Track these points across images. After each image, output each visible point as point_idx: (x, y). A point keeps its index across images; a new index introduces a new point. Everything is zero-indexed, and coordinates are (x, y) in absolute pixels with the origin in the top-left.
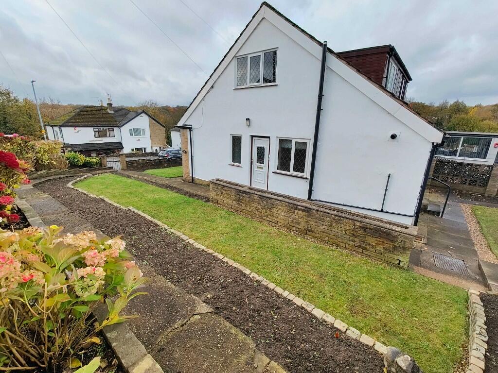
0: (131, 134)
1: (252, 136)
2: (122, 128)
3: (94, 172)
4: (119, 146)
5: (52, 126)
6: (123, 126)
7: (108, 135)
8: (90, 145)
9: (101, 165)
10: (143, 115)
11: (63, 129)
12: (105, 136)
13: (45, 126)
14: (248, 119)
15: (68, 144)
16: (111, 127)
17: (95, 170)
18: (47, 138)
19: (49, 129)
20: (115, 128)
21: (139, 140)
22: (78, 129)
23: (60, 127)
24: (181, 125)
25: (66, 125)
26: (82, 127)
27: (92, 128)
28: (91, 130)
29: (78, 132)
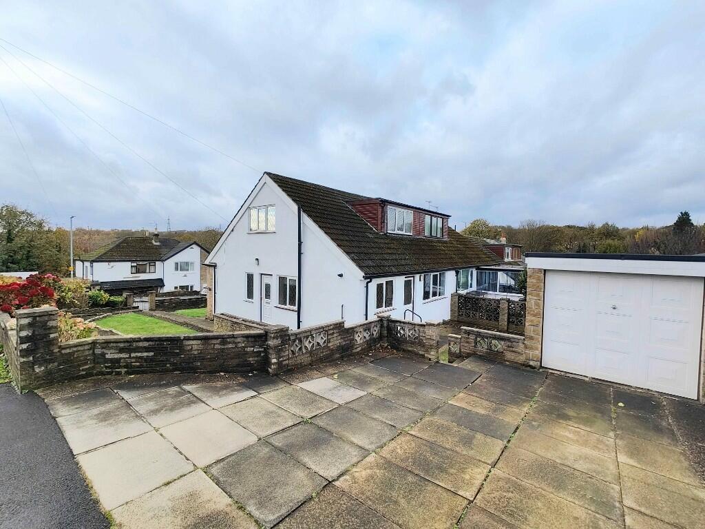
0: (177, 269)
1: (262, 274)
2: (166, 263)
3: (116, 312)
4: (160, 283)
5: (83, 261)
6: (166, 260)
7: (148, 271)
8: (124, 283)
9: (126, 305)
10: (194, 246)
11: (95, 264)
12: (144, 272)
13: (74, 261)
14: (257, 259)
15: (97, 281)
16: (153, 261)
17: (118, 310)
18: (74, 274)
19: (79, 264)
20: (157, 262)
21: (185, 276)
22: (112, 264)
23: (92, 262)
24: (208, 263)
25: (100, 259)
26: (118, 261)
27: (130, 263)
28: (129, 264)
29: (112, 267)
